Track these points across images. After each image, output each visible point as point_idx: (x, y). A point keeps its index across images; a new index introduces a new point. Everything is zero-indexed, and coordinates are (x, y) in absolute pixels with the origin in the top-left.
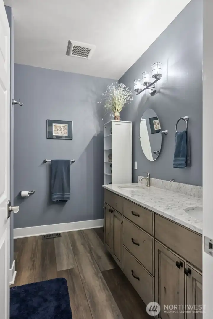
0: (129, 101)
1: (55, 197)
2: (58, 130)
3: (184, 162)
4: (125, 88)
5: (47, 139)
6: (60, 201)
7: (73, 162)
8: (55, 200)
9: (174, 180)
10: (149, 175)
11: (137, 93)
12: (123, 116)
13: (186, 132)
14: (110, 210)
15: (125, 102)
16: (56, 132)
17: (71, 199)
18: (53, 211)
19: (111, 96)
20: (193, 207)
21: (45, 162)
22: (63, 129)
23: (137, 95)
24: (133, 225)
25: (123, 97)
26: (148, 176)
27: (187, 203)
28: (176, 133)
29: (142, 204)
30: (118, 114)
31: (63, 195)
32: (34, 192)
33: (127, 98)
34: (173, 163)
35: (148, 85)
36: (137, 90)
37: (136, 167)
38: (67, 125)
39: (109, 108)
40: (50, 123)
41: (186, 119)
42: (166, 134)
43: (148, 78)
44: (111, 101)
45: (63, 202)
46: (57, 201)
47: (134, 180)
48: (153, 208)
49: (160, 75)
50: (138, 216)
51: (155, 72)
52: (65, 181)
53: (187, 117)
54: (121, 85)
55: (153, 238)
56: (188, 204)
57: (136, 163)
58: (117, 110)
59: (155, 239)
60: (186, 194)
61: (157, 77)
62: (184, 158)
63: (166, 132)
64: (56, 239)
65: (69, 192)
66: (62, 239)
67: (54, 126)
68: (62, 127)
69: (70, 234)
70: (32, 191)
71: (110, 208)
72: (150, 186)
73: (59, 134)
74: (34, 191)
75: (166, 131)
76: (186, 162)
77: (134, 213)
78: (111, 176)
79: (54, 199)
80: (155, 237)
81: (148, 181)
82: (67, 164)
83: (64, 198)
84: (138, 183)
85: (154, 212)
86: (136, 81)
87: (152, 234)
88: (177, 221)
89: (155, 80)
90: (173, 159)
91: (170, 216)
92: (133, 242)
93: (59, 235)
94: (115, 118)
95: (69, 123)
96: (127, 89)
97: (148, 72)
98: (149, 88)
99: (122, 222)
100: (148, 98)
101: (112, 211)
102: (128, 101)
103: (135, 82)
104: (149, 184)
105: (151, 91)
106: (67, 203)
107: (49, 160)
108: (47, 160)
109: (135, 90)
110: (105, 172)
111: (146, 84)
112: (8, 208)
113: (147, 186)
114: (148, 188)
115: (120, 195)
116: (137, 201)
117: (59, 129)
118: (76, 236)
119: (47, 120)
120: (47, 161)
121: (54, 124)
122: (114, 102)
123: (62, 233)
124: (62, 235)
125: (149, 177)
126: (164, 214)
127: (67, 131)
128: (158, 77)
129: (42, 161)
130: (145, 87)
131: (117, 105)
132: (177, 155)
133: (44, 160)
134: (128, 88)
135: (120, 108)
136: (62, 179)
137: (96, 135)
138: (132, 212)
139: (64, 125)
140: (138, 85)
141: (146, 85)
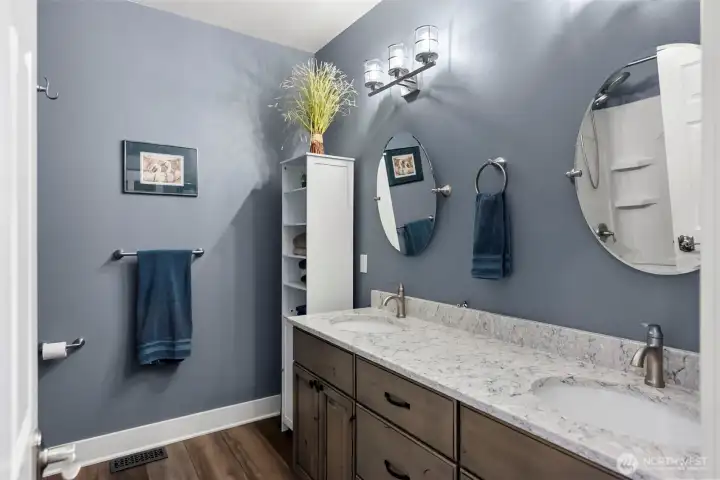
0: (347, 107)
1: (148, 351)
2: (155, 170)
3: (498, 266)
4: (337, 76)
5: (124, 192)
6: (161, 360)
7: (198, 255)
8: (150, 361)
9: (468, 304)
10: (403, 291)
11: (371, 91)
12: (332, 144)
13: (503, 195)
14: (312, 384)
15: (337, 110)
16: (150, 175)
17: (192, 354)
18: (142, 389)
19: (303, 92)
20: (540, 381)
21: (117, 256)
22: (170, 169)
23: (370, 95)
24: (389, 427)
25: (332, 96)
26: (401, 293)
27: (521, 368)
28: (478, 197)
29: (418, 377)
30: (318, 138)
31: (173, 345)
32: (83, 343)
33: (341, 100)
34: (470, 266)
35: (400, 75)
36: (372, 85)
37: (364, 268)
38: (182, 158)
39: (298, 121)
40: (131, 150)
41: (501, 163)
42: (445, 196)
43: (403, 59)
44: (301, 103)
45: (169, 363)
46: (154, 363)
47: (359, 301)
48: (455, 391)
49: (434, 55)
50: (407, 406)
51: (424, 48)
52: (178, 305)
53: (502, 160)
54: (328, 67)
55: (455, 466)
56: (524, 370)
57: (364, 259)
58: (316, 128)
59: (462, 470)
60: (500, 338)
61: (427, 59)
62: (499, 257)
63: (447, 191)
64: (152, 468)
65: (190, 337)
66: (168, 462)
67: (145, 158)
68: (169, 164)
69: (193, 447)
70: (77, 341)
71: (313, 379)
72: (404, 316)
73: (160, 179)
74: (81, 340)
75: (447, 188)
76: (504, 265)
77: (392, 399)
78: (305, 292)
79: (148, 356)
80: (462, 463)
81: (401, 305)
82: (183, 260)
83: (173, 353)
84: (370, 306)
85: (458, 402)
86: (371, 64)
87: (451, 456)
88: (535, 432)
89: (420, 65)
90: (472, 257)
91: (514, 417)
92: (389, 471)
93: (158, 454)
94: (313, 148)
95: (187, 153)
96: (343, 80)
97: (402, 44)
98: (403, 82)
99: (353, 418)
100: (397, 108)
101: (320, 388)
102: (344, 108)
103: (366, 65)
104: (403, 312)
105: (405, 92)
106: (182, 365)
107: (129, 251)
108: (122, 253)
109: (368, 85)
110: (287, 279)
111: (395, 72)
112: (38, 456)
113: (398, 316)
114: (402, 320)
115: (346, 348)
116: (405, 370)
117: (160, 169)
118: (210, 451)
119: (123, 142)
120: (122, 256)
121: (142, 154)
122: (312, 108)
123: (168, 445)
124: (169, 452)
125: (404, 295)
126: (493, 411)
127: (180, 173)
128: (430, 60)
129: (110, 254)
130: (394, 79)
131: (317, 117)
132: (481, 248)
133: (114, 251)
134: (345, 76)
135: (323, 124)
136: (170, 302)
137: (259, 187)
138: (387, 395)
139: (173, 157)
140: (375, 73)
141: (396, 75)
